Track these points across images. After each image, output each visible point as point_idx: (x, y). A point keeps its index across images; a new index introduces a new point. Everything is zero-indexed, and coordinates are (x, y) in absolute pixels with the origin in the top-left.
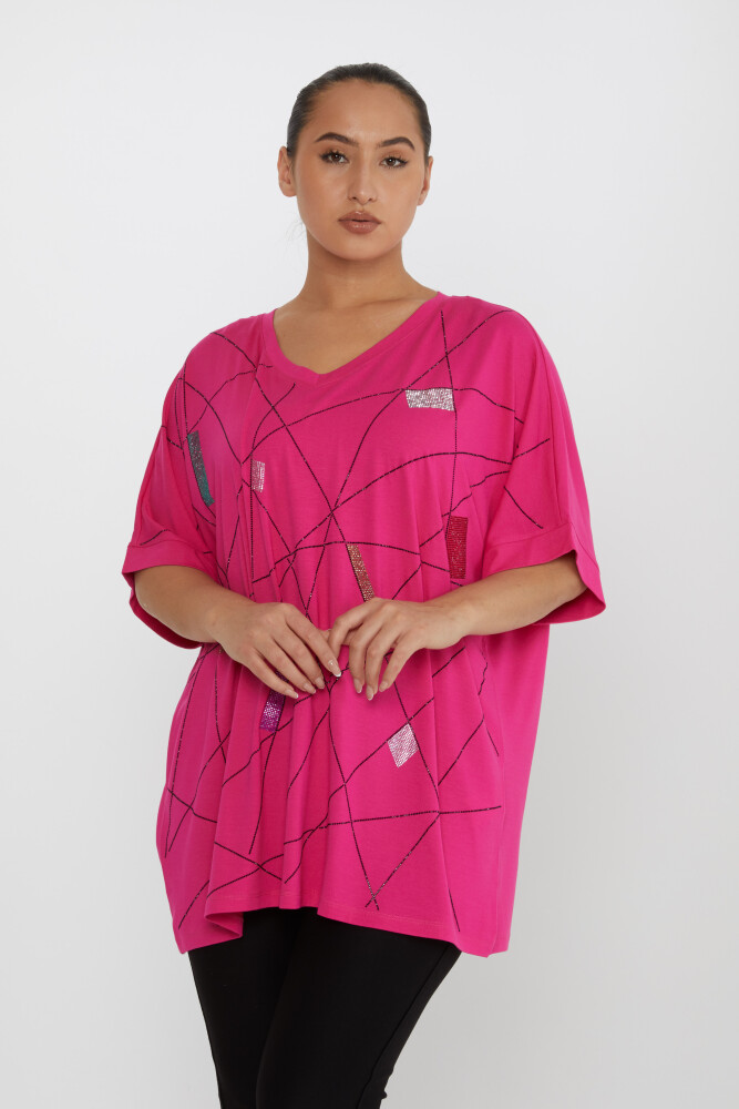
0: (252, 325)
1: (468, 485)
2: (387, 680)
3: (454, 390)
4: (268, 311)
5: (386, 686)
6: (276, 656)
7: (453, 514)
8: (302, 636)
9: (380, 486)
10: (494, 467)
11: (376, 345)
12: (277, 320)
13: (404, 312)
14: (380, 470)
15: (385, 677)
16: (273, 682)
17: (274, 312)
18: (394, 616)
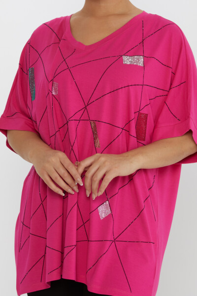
0: (61, 21)
1: (148, 99)
2: (101, 191)
3: (145, 57)
4: (69, 15)
5: (100, 193)
6: (55, 176)
7: (141, 112)
8: (66, 167)
9: (107, 97)
10: (161, 93)
11: (112, 34)
12: (72, 19)
13: (125, 20)
14: (108, 90)
15: (100, 189)
16: (53, 187)
17: (71, 16)
18: (104, 163)
